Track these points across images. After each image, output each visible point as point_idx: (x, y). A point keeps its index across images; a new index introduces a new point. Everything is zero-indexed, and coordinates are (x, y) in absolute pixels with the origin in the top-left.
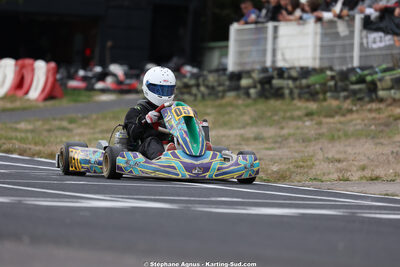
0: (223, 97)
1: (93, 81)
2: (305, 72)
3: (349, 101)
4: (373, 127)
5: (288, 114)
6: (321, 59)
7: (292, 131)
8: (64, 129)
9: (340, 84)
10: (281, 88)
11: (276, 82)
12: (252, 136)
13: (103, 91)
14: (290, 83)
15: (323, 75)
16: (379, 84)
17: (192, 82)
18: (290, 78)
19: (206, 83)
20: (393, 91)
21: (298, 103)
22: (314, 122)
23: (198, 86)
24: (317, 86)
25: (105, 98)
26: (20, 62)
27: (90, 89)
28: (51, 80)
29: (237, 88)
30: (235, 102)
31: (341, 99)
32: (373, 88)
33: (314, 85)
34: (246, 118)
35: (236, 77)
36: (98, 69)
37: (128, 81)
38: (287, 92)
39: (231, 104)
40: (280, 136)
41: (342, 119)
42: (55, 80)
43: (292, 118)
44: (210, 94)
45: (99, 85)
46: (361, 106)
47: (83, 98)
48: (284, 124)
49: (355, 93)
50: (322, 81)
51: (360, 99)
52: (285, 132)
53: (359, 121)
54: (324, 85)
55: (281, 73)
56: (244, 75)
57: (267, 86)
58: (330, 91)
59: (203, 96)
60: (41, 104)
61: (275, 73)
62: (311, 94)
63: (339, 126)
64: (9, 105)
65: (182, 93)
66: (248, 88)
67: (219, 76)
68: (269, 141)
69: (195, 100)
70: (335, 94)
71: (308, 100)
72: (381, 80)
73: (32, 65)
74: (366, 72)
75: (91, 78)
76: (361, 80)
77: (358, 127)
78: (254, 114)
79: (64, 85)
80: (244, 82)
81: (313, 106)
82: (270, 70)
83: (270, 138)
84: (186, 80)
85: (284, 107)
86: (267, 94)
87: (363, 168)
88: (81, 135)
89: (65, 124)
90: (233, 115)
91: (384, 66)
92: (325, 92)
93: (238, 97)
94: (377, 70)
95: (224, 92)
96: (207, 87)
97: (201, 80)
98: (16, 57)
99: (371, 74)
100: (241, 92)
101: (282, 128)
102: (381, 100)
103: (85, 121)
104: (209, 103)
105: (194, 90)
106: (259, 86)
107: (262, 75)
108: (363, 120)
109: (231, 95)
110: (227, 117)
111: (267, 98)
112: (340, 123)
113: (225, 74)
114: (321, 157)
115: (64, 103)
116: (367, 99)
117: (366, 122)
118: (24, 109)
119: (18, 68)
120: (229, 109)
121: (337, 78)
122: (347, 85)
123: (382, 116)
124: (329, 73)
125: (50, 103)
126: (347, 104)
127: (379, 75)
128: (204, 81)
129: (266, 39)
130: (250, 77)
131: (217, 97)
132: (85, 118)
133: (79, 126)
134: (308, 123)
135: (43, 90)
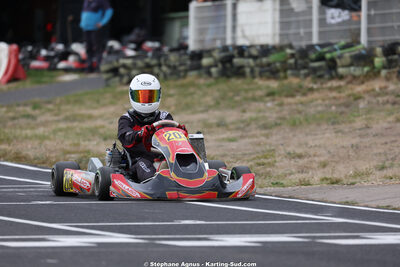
0: (185, 77)
1: (56, 60)
2: (265, 50)
3: (309, 79)
4: (333, 108)
5: (250, 95)
6: (281, 35)
7: (254, 115)
8: (28, 116)
9: (300, 62)
10: (241, 67)
11: (237, 61)
12: (214, 121)
13: (67, 70)
14: (251, 61)
15: (283, 54)
16: (338, 61)
17: (154, 62)
18: (251, 56)
19: (168, 62)
20: (352, 68)
21: (260, 82)
22: (276, 102)
23: (160, 65)
24: (278, 65)
25: (68, 78)
27: (53, 68)
28: (13, 62)
29: (199, 67)
30: (196, 81)
31: (302, 77)
32: (332, 65)
33: (274, 63)
34: (209, 100)
35: (197, 56)
36: (60, 47)
38: (248, 70)
39: (192, 84)
40: (243, 122)
41: (304, 99)
42: (18, 61)
43: (254, 99)
44: (171, 74)
45: (62, 65)
46: (322, 84)
47: (45, 79)
48: (246, 106)
49: (315, 70)
50: (282, 59)
51: (321, 77)
52: (247, 115)
53: (320, 101)
54: (284, 62)
55: (241, 51)
56: (205, 54)
57: (228, 65)
58: (291, 68)
59: (165, 76)
60: (5, 87)
61: (235, 52)
62: (272, 72)
63: (300, 107)
66: (210, 67)
67: (180, 56)
68: (232, 127)
70: (295, 72)
71: (269, 78)
72: (340, 57)
74: (325, 50)
75: (53, 57)
76: (321, 58)
77: (320, 108)
78: (217, 94)
79: (27, 65)
80: (206, 61)
81: (274, 84)
82: (231, 48)
83: (232, 123)
84: (147, 60)
85: (246, 87)
86: (229, 73)
87: (324, 165)
88: (45, 124)
89: (29, 110)
90: (196, 96)
91: (343, 42)
92: (285, 71)
93: (200, 76)
94: (336, 47)
95: (186, 71)
96: (169, 66)
97: (162, 60)
99: (329, 52)
100: (203, 71)
101: (244, 111)
102: (341, 77)
103: (50, 106)
104: (171, 83)
105: (156, 70)
106: (220, 66)
107: (223, 55)
108: (323, 100)
109: (193, 74)
110: (189, 99)
111: (228, 77)
112: (302, 103)
113: (186, 54)
114: (283, 152)
115: (27, 85)
116: (327, 76)
117: (327, 102)
120: (192, 90)
121: (297, 56)
122: (307, 63)
123: (343, 95)
124: (289, 51)
125: (13, 85)
126: (308, 83)
127: (338, 53)
128: (165, 60)
129: (225, 16)
130: (211, 56)
131: (179, 77)
132: (49, 102)
133: (43, 114)
134: (269, 104)
135: (6, 72)
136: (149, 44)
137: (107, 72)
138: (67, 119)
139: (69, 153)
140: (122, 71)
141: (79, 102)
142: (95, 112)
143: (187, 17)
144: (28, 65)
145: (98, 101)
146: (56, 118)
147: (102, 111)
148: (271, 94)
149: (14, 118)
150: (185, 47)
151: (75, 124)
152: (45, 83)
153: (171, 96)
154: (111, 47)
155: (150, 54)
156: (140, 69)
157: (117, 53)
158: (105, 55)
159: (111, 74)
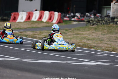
0: (109, 24)
1: (71, 18)
8: (64, 33)
13: (74, 21)
17: (100, 19)
19: (104, 20)
23: (102, 21)
25: (75, 23)
26: (50, 12)
27: (70, 20)
28: (59, 17)
29: (113, 22)
30: (113, 26)
34: (117, 31)
35: (113, 18)
36: (72, 14)
37: (81, 18)
39: (112, 26)
42: (61, 17)
45: (73, 19)
47: (68, 23)
56: (115, 18)
59: (104, 24)
64: (48, 25)
65: (97, 23)
66: (117, 22)
67: (108, 18)
69: (101, 25)
73: (54, 13)
75: (70, 17)
80: (115, 20)
84: (98, 19)
88: (70, 35)
89: (64, 31)
90: (113, 30)
93: (114, 24)
95: (110, 23)
96: (105, 21)
98: (49, 11)
100: (114, 23)
104: (105, 26)
105: (101, 22)
109: (112, 23)
110: (111, 30)
115: (63, 24)
119: (50, 14)
120: (111, 28)
125: (59, 24)
128: (104, 19)
130: (117, 18)
131: (108, 24)
132: (70, 30)
133: (69, 32)
135: (57, 21)
136: (98, 15)
137: (87, 22)
138: (76, 34)
139: (80, 43)
140: (91, 22)
141: (78, 30)
142: (84, 33)
143: (110, 7)
144: (63, 19)
145: (84, 30)
146: (73, 34)
147: (86, 32)
150: (110, 16)
151: (79, 36)
152: (68, 24)
153: (105, 29)
154: (87, 15)
155: (99, 17)
156: (96, 21)
157: (89, 16)
158: (85, 17)
159: (87, 23)
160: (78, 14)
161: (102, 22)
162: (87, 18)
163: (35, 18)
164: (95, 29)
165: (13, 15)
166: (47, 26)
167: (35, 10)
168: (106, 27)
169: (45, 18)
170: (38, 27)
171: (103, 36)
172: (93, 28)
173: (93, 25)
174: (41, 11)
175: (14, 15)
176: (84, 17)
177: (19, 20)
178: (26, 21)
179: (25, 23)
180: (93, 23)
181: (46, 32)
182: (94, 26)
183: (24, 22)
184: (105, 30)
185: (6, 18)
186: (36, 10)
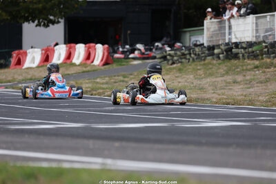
0: (204, 60)
1: (128, 53)
2: (250, 44)
5: (245, 68)
6: (256, 36)
7: (252, 77)
8: (123, 81)
9: (270, 50)
10: (237, 54)
13: (134, 59)
14: (242, 50)
15: (260, 46)
17: (187, 52)
21: (248, 61)
22: (261, 71)
23: (190, 54)
24: (258, 52)
25: (136, 62)
27: (127, 58)
28: (106, 54)
29: (213, 54)
30: (212, 62)
31: (272, 58)
33: (256, 51)
34: (222, 71)
35: (211, 48)
36: (128, 47)
37: (147, 53)
38: (241, 55)
39: (210, 64)
40: (247, 80)
42: (109, 53)
43: (247, 70)
44: (197, 59)
45: (131, 56)
48: (244, 73)
52: (248, 78)
54: (261, 50)
55: (237, 45)
56: (216, 47)
57: (229, 53)
58: (266, 54)
59: (193, 59)
60: (103, 68)
61: (233, 46)
62: (255, 56)
64: (84, 69)
65: (181, 59)
66: (219, 54)
67: (201, 49)
68: (242, 83)
69: (189, 62)
70: (268, 56)
71: (253, 59)
73: (95, 46)
75: (127, 52)
78: (225, 68)
80: (216, 51)
81: (257, 62)
82: (230, 44)
83: (241, 81)
84: (183, 51)
85: (241, 64)
86: (230, 57)
89: (121, 78)
90: (214, 69)
92: (262, 55)
93: (213, 59)
95: (206, 57)
96: (195, 54)
97: (191, 51)
100: (215, 57)
101: (245, 76)
103: (132, 76)
104: (198, 63)
105: (188, 57)
106: (225, 53)
107: (227, 47)
109: (209, 58)
110: (210, 71)
111: (230, 59)
115: (114, 66)
118: (94, 71)
119: (86, 49)
120: (210, 66)
121: (269, 47)
124: (264, 44)
128: (193, 51)
129: (225, 27)
130: (220, 48)
131: (201, 60)
133: (131, 79)
134: (257, 72)
135: (102, 60)
136: (178, 44)
137: (160, 58)
140: (168, 57)
143: (203, 29)
144: (113, 56)
148: (257, 67)
149: (115, 82)
150: (203, 44)
152: (124, 65)
154: (158, 46)
156: (179, 56)
157: (161, 49)
158: (154, 50)
159: (162, 60)
160: (139, 46)
161: (190, 56)
162: (158, 52)
163: (59, 59)
164: (180, 70)
165: (15, 55)
166: (84, 72)
167: (54, 43)
168: (201, 65)
169: (79, 56)
170: (69, 74)
171: (199, 82)
172: (174, 68)
173: (173, 63)
174: (69, 45)
175: (18, 54)
176: (151, 50)
177: (28, 64)
178: (42, 64)
179: (41, 69)
180: (172, 59)
181: (87, 81)
182: (175, 65)
183: (38, 67)
184: (199, 71)
185: (2, 61)
186: (57, 44)
